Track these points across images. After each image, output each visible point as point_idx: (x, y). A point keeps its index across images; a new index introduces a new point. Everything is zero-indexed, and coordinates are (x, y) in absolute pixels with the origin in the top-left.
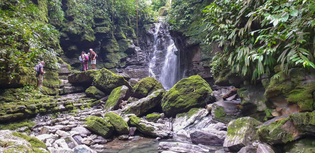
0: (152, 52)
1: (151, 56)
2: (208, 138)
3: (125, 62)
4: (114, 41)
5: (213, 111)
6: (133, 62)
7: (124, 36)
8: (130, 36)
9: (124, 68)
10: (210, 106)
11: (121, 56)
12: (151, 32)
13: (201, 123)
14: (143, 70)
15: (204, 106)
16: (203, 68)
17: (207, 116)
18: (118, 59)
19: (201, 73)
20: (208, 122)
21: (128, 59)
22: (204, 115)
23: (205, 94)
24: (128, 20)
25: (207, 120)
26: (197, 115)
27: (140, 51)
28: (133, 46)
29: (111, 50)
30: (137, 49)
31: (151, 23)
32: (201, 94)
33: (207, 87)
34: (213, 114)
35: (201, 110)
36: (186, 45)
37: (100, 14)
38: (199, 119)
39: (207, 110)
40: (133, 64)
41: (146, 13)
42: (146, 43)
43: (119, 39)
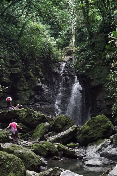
0: (57, 89)
1: (57, 93)
2: (111, 156)
3: (33, 99)
4: (24, 79)
5: (114, 140)
6: (40, 98)
7: (32, 75)
8: (37, 75)
9: (32, 104)
10: (112, 137)
11: (30, 94)
12: (56, 70)
13: (106, 149)
14: (50, 106)
15: (108, 137)
16: (106, 106)
17: (110, 144)
18: (27, 96)
19: (105, 111)
20: (111, 148)
21: (36, 96)
22: (108, 143)
23: (109, 128)
24: (35, 59)
25: (110, 146)
26: (103, 143)
27: (47, 89)
28: (40, 84)
29: (21, 88)
30: (44, 87)
31: (57, 62)
32: (105, 129)
33: (110, 123)
34: (114, 142)
35: (106, 140)
36: (91, 86)
37: (13, 57)
38: (105, 146)
39: (110, 140)
40: (40, 101)
41: (52, 53)
42: (52, 80)
43: (28, 78)
